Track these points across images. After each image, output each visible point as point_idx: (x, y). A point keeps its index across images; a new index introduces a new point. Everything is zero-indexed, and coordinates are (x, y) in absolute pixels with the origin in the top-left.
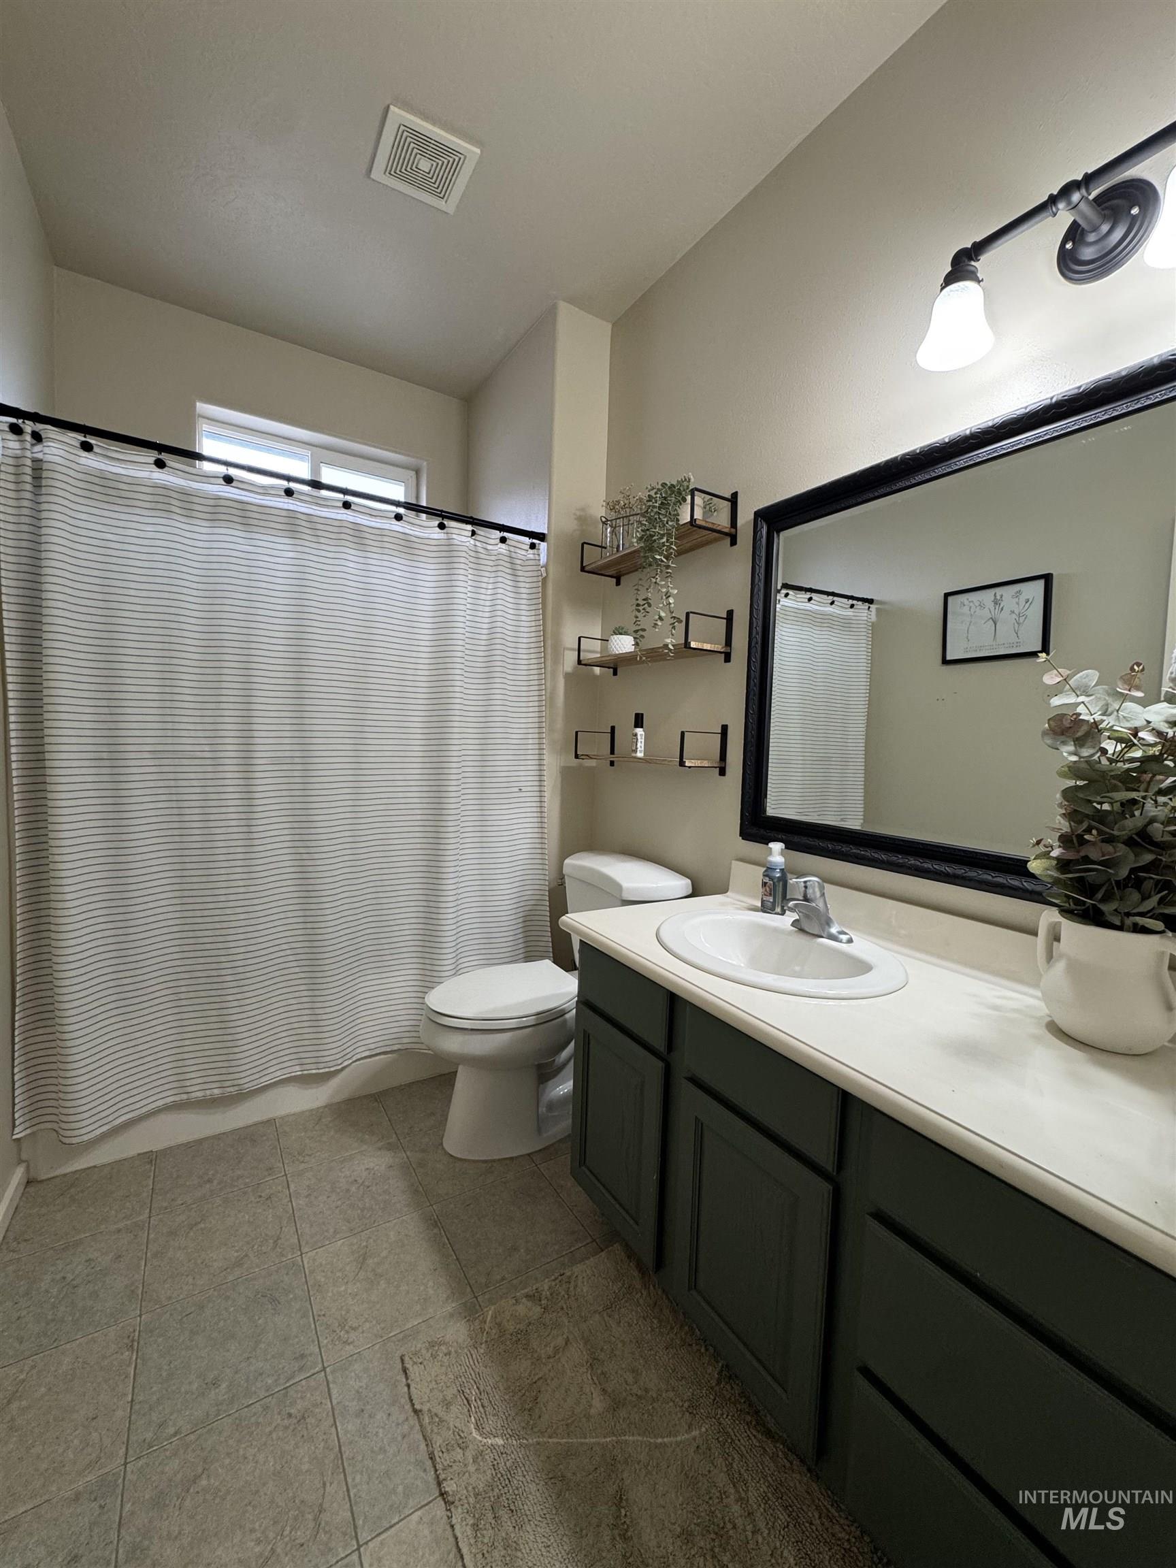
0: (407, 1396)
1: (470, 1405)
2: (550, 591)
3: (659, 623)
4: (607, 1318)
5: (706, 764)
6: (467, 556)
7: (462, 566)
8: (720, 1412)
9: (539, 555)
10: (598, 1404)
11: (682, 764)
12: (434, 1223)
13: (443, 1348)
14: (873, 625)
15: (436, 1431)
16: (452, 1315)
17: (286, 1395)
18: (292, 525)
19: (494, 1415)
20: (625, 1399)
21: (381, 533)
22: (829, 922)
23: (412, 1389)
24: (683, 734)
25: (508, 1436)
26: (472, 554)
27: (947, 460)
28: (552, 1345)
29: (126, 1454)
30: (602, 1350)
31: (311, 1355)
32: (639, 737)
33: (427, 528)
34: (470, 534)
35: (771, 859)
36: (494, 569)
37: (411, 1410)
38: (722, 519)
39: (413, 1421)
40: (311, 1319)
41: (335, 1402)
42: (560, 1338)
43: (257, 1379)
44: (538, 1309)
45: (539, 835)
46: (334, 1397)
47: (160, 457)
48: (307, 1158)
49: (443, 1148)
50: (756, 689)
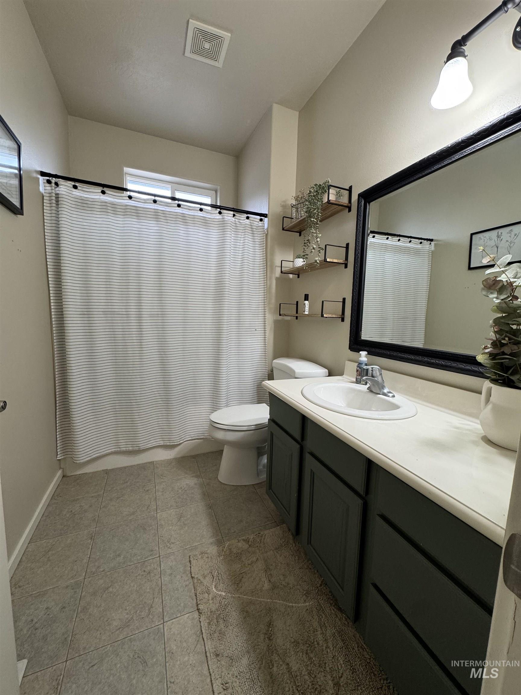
0: (190, 571)
1: (214, 578)
2: (269, 240)
3: (313, 251)
4: (275, 553)
5: (334, 316)
6: (231, 226)
7: (229, 230)
8: (319, 597)
9: (264, 224)
10: (267, 586)
11: (322, 316)
12: (210, 507)
13: (206, 555)
14: (432, 252)
15: (199, 585)
16: (212, 543)
17: (144, 564)
18: (156, 216)
19: (223, 583)
20: (278, 586)
21: (194, 217)
22: (383, 387)
23: (192, 569)
24: (323, 302)
25: (227, 592)
26: (234, 225)
27: (450, 157)
28: (251, 560)
29: (85, 575)
30: (272, 565)
31: (155, 550)
32: (306, 305)
33: (214, 214)
34: (232, 216)
35: (361, 359)
36: (243, 231)
37: (190, 576)
38: (345, 200)
39: (191, 580)
40: (157, 537)
41: (162, 569)
42: (255, 558)
43: (134, 556)
44: (247, 546)
45: (264, 350)
46: (162, 567)
47: (103, 189)
48: (164, 478)
49: (218, 479)
50: (358, 280)
